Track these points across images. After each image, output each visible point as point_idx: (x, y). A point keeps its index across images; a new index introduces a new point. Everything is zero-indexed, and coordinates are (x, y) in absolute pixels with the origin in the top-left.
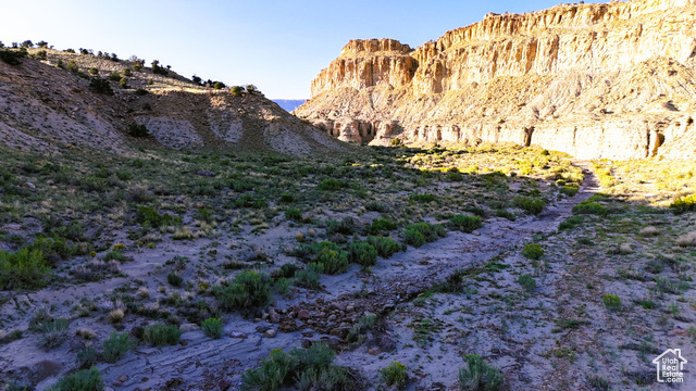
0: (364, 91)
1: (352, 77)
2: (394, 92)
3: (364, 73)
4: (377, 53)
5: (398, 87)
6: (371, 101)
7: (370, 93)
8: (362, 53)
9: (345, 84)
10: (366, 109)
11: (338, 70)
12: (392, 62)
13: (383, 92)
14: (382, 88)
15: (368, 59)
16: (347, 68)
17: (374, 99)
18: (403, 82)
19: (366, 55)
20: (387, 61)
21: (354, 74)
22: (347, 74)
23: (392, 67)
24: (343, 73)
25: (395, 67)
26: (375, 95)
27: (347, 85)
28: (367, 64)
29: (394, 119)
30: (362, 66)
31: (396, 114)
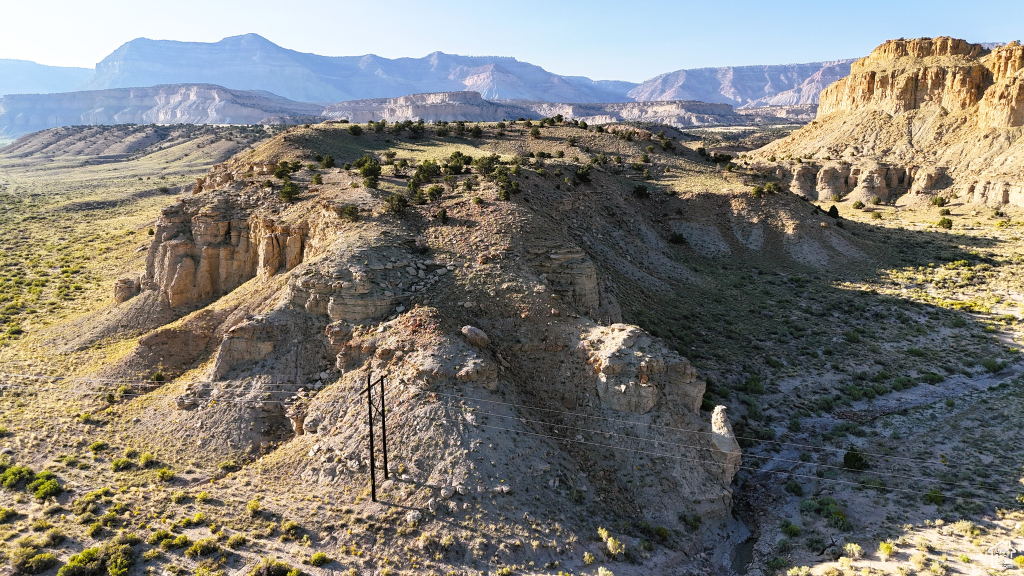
0: (901, 117)
1: (884, 96)
2: (947, 121)
3: (904, 91)
4: (927, 60)
5: (955, 111)
6: (910, 132)
7: (910, 120)
8: (903, 59)
9: (872, 106)
10: (901, 146)
11: (865, 86)
12: (949, 77)
13: (930, 120)
14: (929, 111)
15: (910, 72)
16: (877, 84)
17: (914, 130)
18: (963, 105)
19: (909, 66)
20: (941, 74)
21: (888, 92)
22: (878, 92)
23: (948, 83)
24: (871, 90)
25: (953, 83)
26: (916, 123)
27: (876, 108)
28: (909, 80)
29: (941, 164)
30: (901, 81)
31: (946, 156)
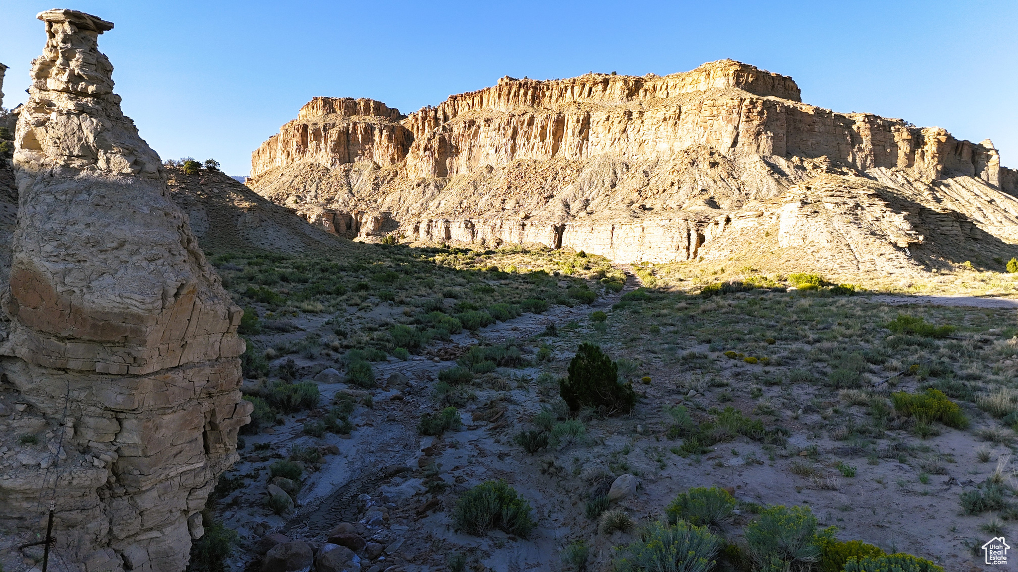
0: (338, 170)
1: (318, 149)
2: (381, 174)
3: (337, 144)
4: (354, 118)
5: (386, 165)
6: (349, 184)
7: (347, 173)
8: (332, 116)
9: (308, 159)
10: (342, 195)
11: (298, 138)
12: (377, 132)
13: (366, 173)
14: (363, 164)
15: (341, 125)
16: (310, 137)
17: (353, 181)
18: (393, 160)
19: (339, 120)
20: (369, 130)
21: (322, 145)
22: (312, 145)
23: (377, 138)
24: (304, 143)
25: (381, 139)
26: (353, 176)
27: (312, 160)
28: (340, 133)
29: (384, 209)
30: (334, 134)
31: (386, 203)
